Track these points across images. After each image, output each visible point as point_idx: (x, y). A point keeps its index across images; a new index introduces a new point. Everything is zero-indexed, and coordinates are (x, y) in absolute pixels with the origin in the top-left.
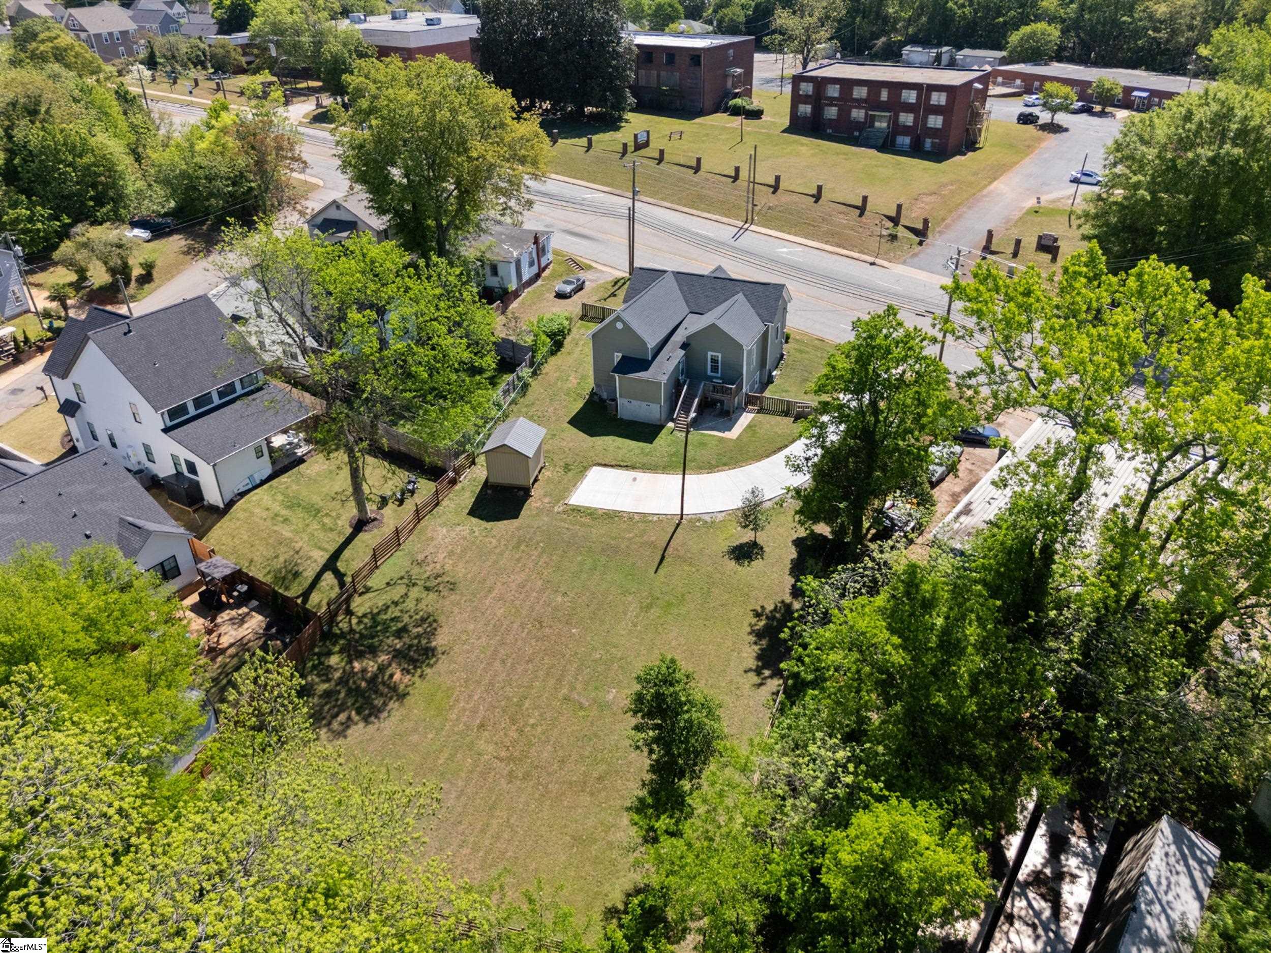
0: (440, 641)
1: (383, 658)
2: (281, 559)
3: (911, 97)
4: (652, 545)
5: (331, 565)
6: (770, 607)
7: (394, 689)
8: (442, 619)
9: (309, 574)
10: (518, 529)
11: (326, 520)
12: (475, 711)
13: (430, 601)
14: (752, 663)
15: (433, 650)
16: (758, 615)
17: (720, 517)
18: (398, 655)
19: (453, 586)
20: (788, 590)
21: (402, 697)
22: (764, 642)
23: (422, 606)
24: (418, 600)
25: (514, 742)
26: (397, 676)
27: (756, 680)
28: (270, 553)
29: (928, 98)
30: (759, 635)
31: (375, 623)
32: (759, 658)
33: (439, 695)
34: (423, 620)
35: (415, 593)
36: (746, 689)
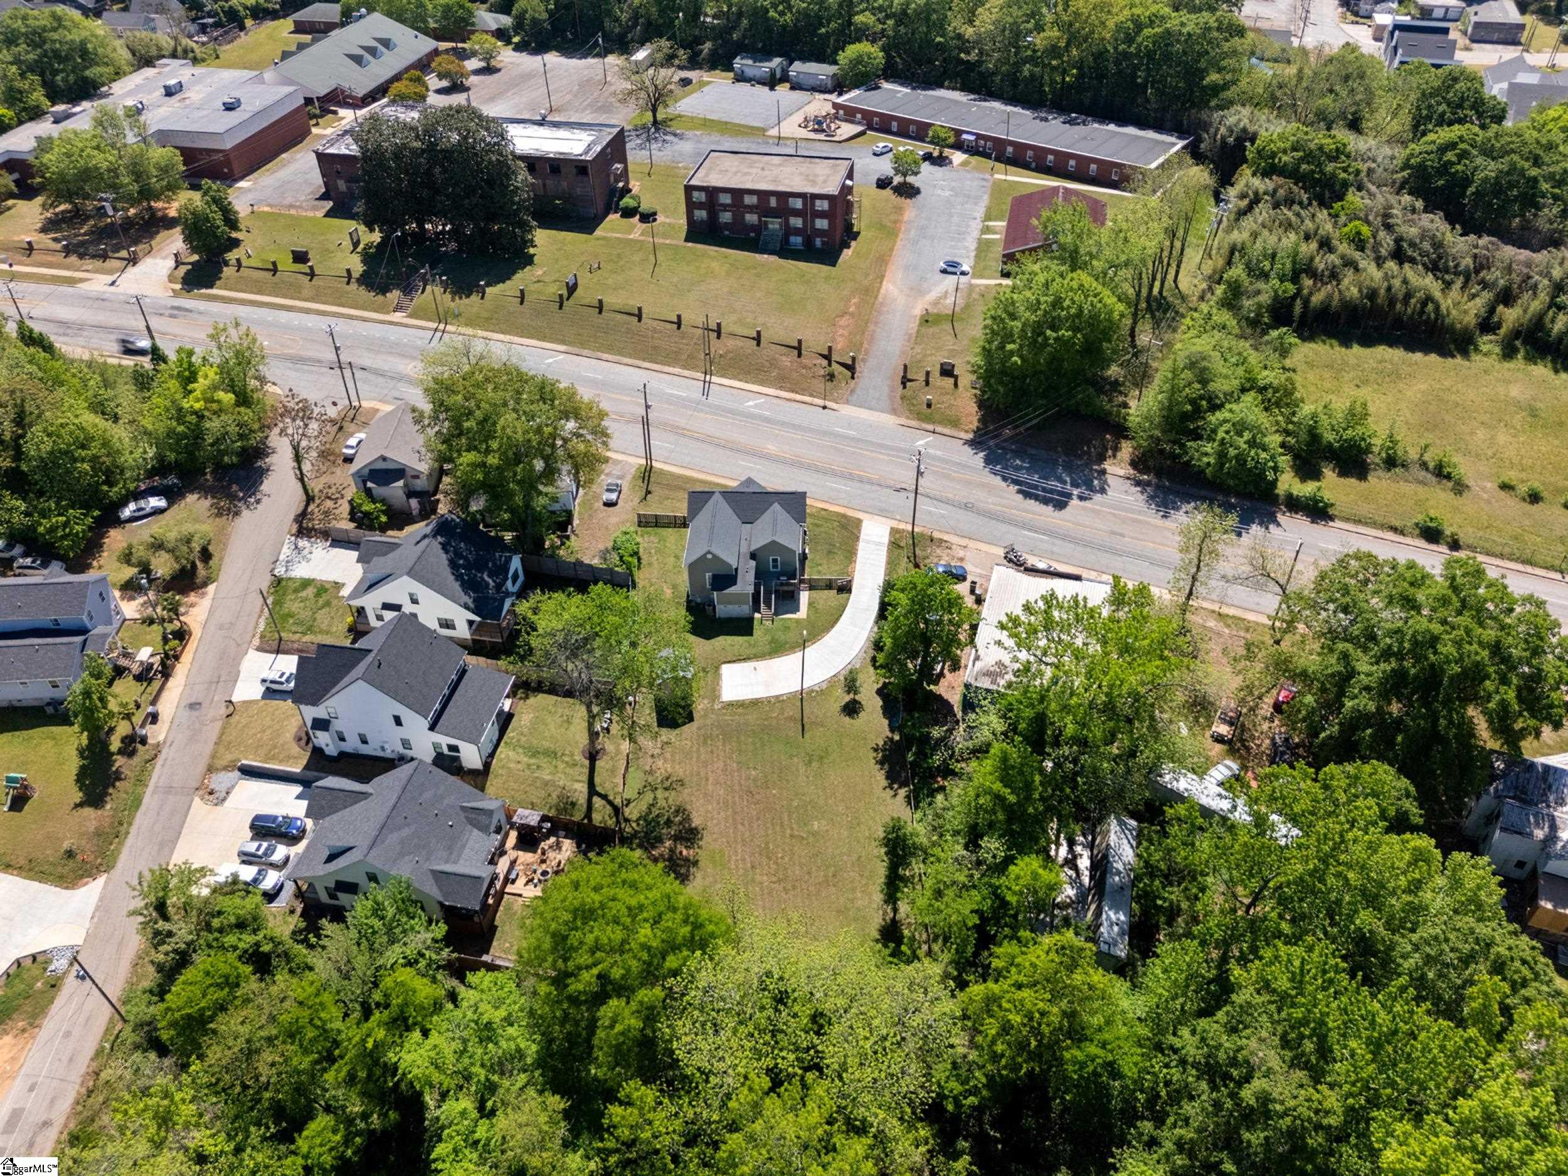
0: (696, 822)
1: (668, 844)
2: (554, 796)
3: (798, 204)
4: (791, 719)
5: (592, 791)
6: (881, 743)
7: (687, 860)
8: (688, 807)
9: (582, 800)
10: (699, 728)
11: (566, 759)
12: (744, 860)
13: (674, 799)
14: (885, 783)
15: (696, 829)
16: (876, 750)
17: (824, 686)
18: (677, 838)
19: (681, 782)
20: (887, 728)
21: (696, 863)
22: (886, 766)
23: (670, 801)
24: (666, 799)
25: (777, 871)
26: (685, 852)
27: (892, 793)
28: (543, 794)
29: (813, 205)
30: (881, 763)
31: (648, 823)
32: (887, 778)
33: (717, 857)
34: (677, 812)
35: (660, 794)
36: (889, 801)
